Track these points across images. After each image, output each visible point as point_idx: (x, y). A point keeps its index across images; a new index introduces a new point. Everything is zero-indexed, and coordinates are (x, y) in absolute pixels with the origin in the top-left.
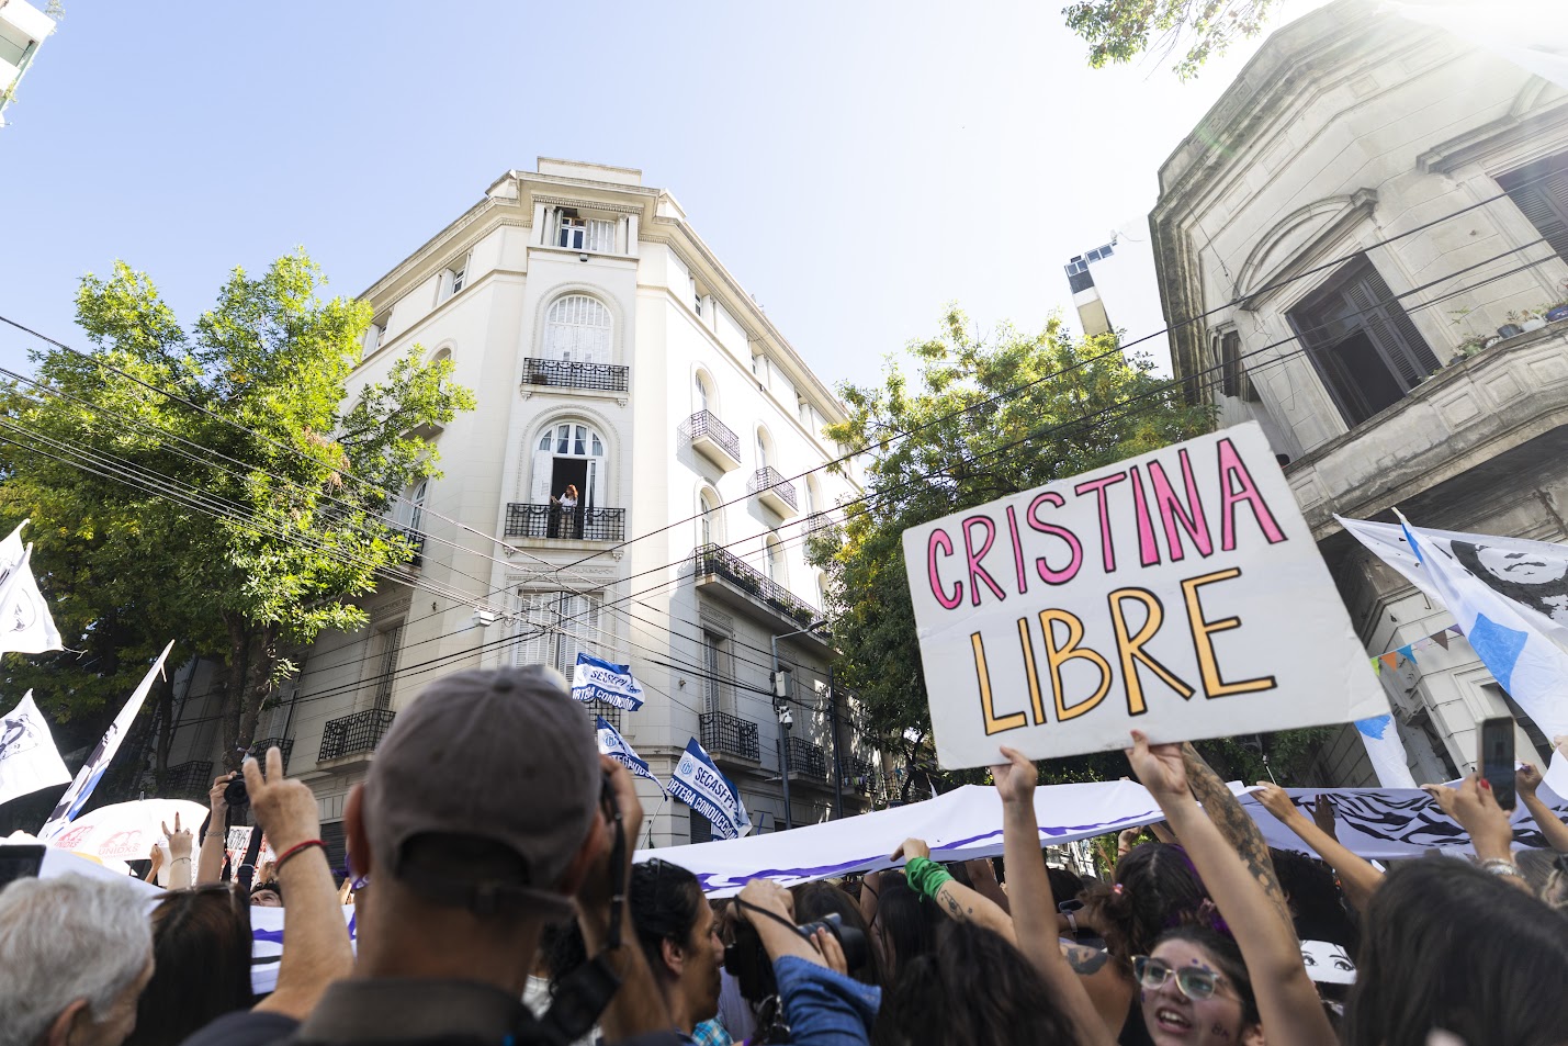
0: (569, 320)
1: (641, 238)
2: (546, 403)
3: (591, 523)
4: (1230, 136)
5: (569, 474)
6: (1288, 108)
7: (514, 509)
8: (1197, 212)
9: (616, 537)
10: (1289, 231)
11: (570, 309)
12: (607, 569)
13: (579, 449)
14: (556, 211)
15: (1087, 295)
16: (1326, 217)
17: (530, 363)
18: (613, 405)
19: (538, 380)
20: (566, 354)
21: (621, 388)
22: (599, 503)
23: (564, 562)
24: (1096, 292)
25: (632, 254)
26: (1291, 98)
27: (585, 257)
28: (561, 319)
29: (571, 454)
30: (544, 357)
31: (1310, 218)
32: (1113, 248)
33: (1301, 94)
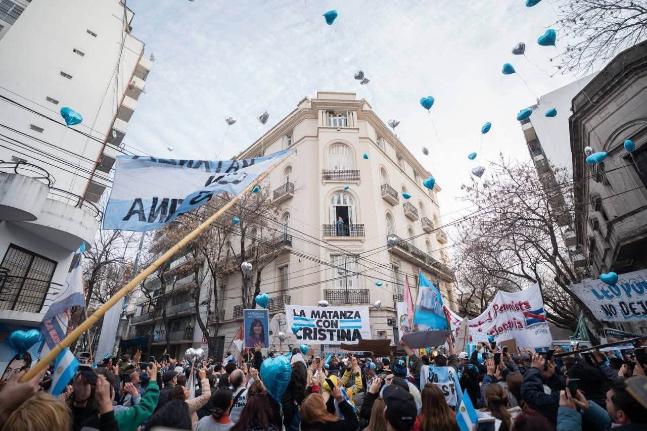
0: (336, 154)
1: (359, 119)
2: (331, 187)
3: (352, 230)
4: (602, 92)
5: (342, 212)
6: (625, 83)
7: (325, 226)
8: (588, 118)
9: (362, 235)
10: (625, 129)
11: (336, 149)
12: (359, 246)
13: (345, 201)
14: (326, 112)
15: (528, 126)
16: (640, 126)
17: (324, 171)
18: (355, 185)
19: (328, 178)
20: (336, 167)
21: (358, 179)
22: (354, 223)
23: (345, 244)
24: (531, 124)
25: (356, 127)
26: (627, 80)
27: (339, 129)
28: (333, 153)
29: (342, 205)
30: (329, 169)
31: (634, 125)
32: (539, 106)
33: (631, 79)
